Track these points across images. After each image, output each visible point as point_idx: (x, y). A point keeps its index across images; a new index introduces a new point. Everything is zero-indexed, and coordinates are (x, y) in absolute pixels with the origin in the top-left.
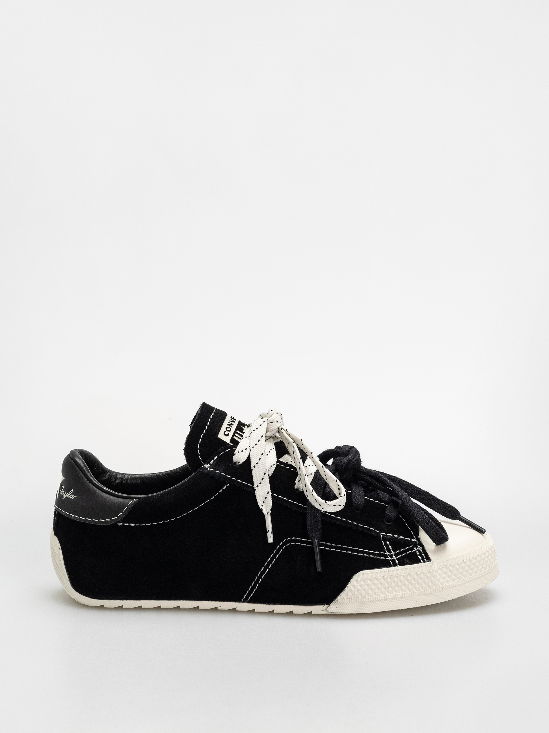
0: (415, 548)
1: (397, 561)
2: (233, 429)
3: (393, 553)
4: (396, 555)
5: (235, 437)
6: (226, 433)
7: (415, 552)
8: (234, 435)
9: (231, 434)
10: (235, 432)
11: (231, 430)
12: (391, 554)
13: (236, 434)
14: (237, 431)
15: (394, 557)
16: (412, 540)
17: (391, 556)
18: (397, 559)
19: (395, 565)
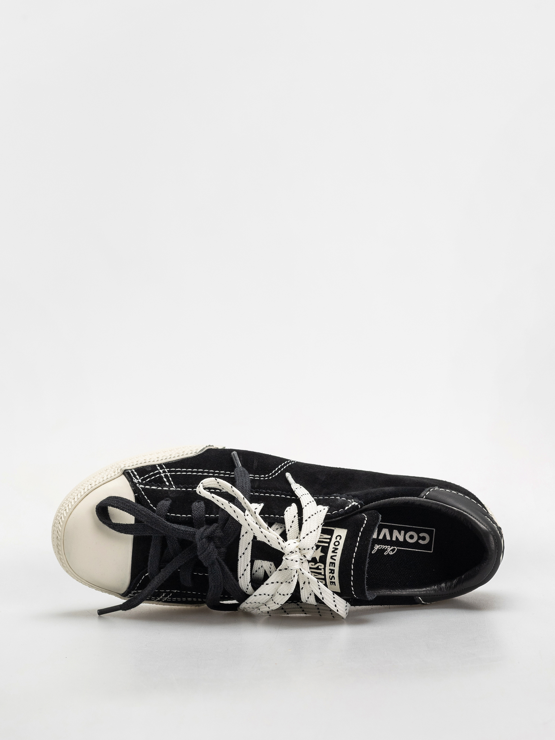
0: (140, 481)
1: (158, 468)
2: (332, 546)
3: (163, 475)
4: (160, 473)
5: (329, 537)
6: (338, 538)
7: (140, 478)
8: (330, 539)
9: (334, 540)
10: (329, 543)
11: (334, 544)
12: (164, 474)
13: (328, 540)
14: (327, 545)
15: (161, 471)
16: (143, 486)
17: (164, 472)
18: (158, 470)
19: (160, 465)
